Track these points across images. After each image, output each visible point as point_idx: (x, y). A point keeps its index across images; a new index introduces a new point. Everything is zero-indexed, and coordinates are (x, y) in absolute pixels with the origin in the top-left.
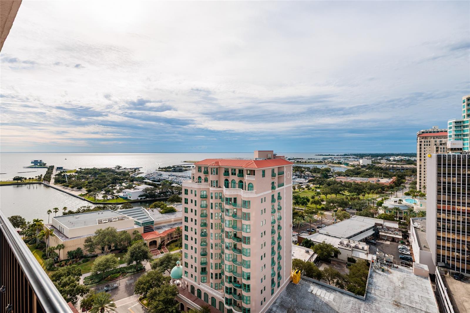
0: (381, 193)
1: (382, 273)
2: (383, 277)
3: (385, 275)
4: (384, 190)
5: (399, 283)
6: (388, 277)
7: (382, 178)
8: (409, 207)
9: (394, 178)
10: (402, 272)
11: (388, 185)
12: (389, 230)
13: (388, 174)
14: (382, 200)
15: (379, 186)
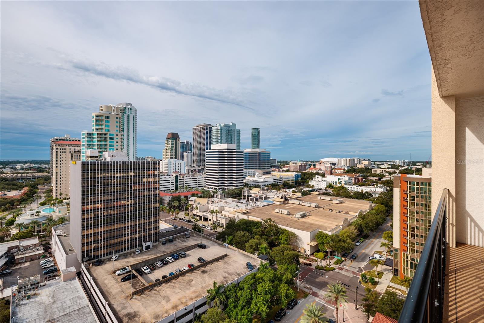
0: (10, 209)
1: (27, 301)
2: (30, 305)
3: (31, 302)
4: (13, 205)
5: (49, 300)
6: (35, 301)
7: (10, 191)
8: (47, 217)
9: (26, 189)
10: (50, 286)
11: (19, 198)
12: (27, 249)
13: (17, 185)
14: (14, 217)
15: (6, 201)
